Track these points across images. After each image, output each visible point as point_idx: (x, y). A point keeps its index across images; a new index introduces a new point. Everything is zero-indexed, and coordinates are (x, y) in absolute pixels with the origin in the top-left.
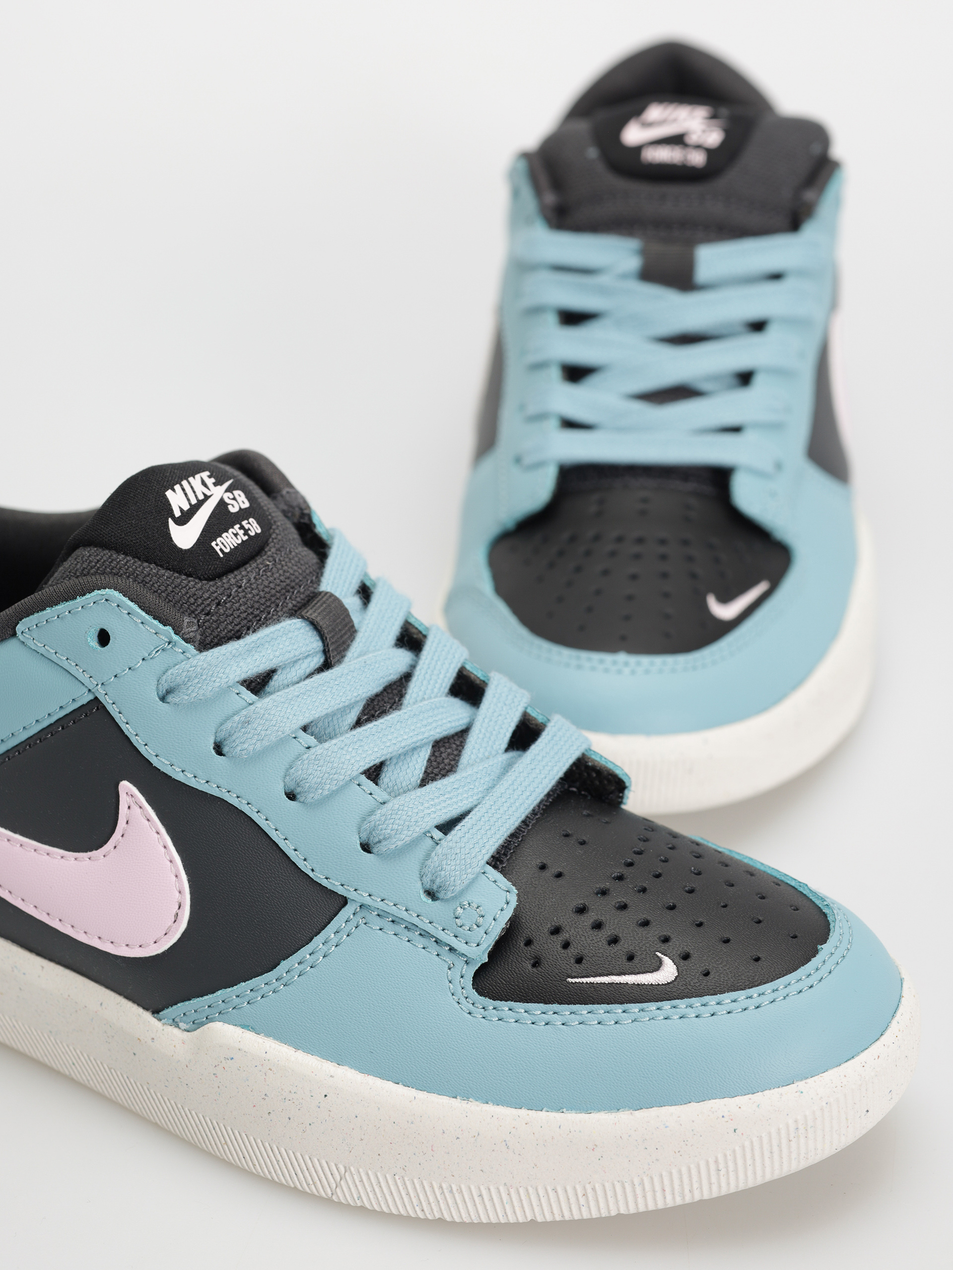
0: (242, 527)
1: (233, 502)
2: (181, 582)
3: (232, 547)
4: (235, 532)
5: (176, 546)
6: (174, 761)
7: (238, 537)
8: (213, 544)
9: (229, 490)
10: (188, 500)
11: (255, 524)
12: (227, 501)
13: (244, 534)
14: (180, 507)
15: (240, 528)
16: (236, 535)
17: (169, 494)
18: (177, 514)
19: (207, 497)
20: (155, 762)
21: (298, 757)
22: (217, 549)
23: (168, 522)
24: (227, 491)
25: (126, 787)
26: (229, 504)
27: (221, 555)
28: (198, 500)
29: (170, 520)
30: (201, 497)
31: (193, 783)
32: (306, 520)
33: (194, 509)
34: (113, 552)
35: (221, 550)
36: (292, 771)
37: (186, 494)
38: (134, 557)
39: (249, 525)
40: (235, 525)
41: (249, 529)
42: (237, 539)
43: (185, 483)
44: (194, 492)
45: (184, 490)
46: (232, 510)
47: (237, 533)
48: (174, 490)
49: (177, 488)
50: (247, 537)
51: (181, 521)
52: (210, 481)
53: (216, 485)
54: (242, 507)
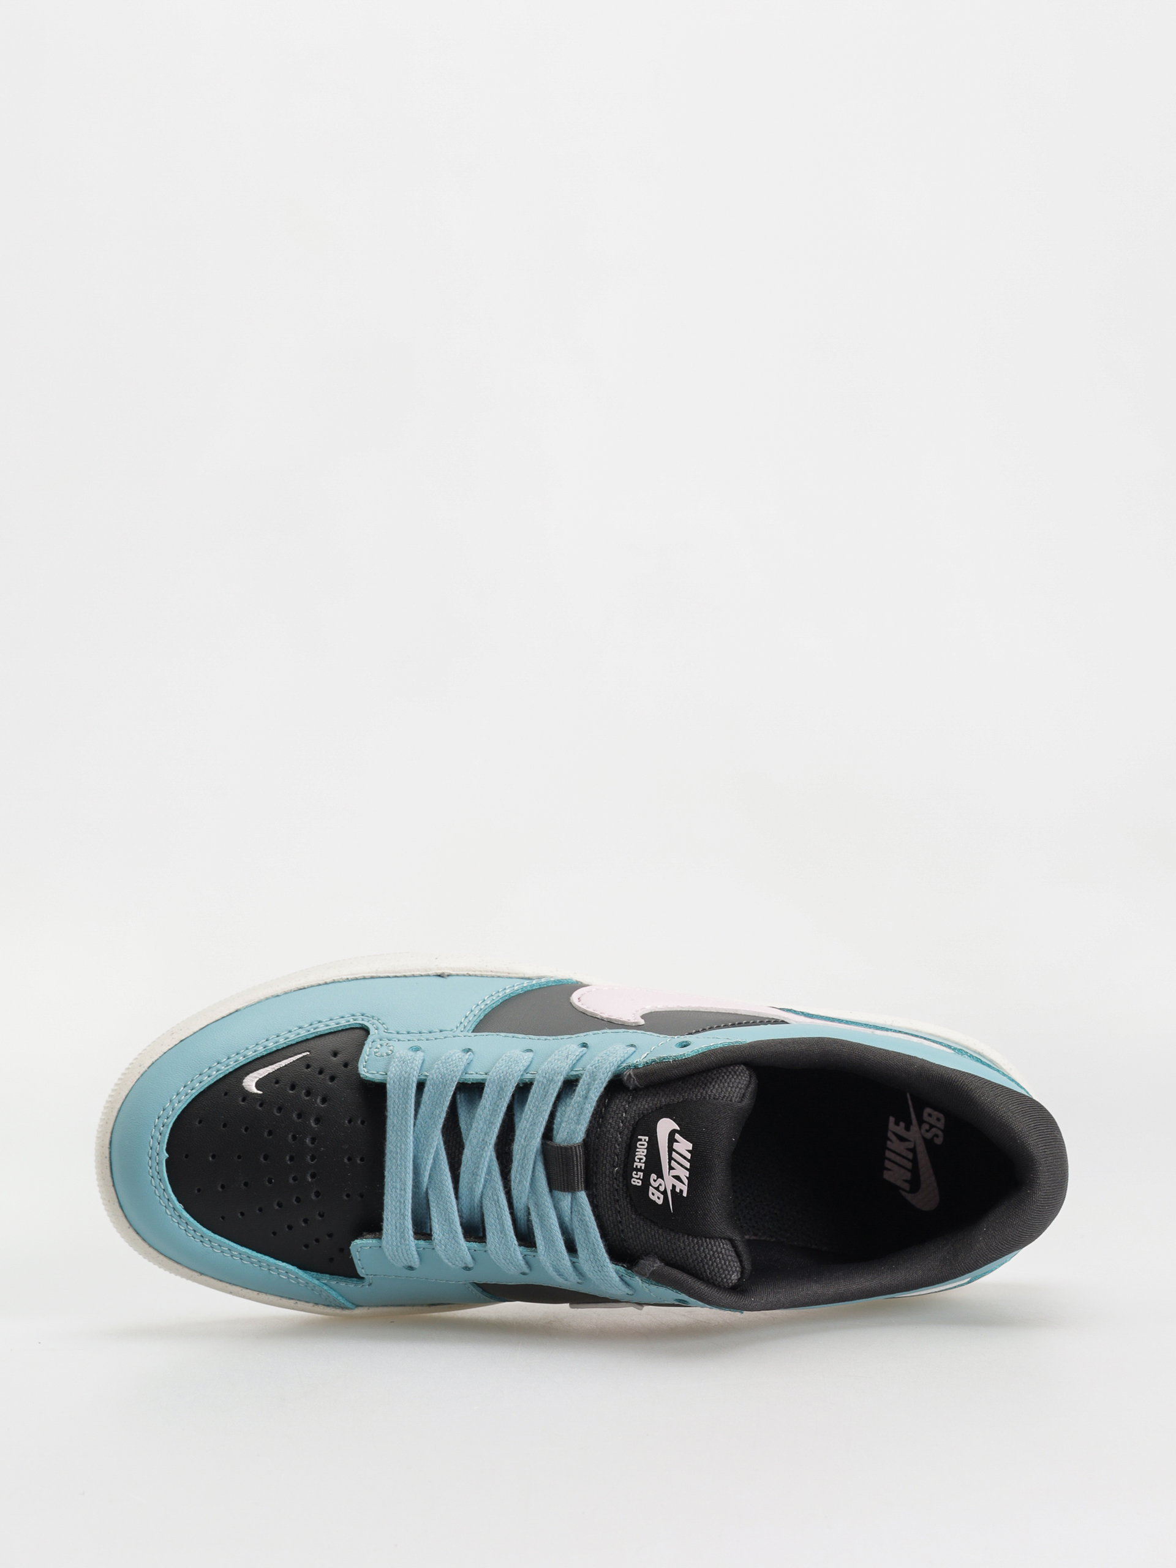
0: (640, 1170)
1: (656, 1185)
3: (637, 1150)
4: (642, 1161)
7: (638, 1161)
8: (647, 1138)
9: (665, 1192)
10: (678, 1153)
11: (636, 1182)
12: (659, 1181)
13: (637, 1166)
14: (679, 1143)
15: (641, 1167)
17: (690, 1147)
18: (677, 1136)
19: (671, 1168)
22: (643, 1138)
23: (679, 1126)
24: (666, 1189)
26: (657, 1179)
27: (639, 1137)
28: (673, 1159)
29: (679, 1129)
30: (673, 1164)
35: (641, 1140)
37: (682, 1156)
40: (645, 1168)
41: (637, 1174)
42: (638, 1159)
43: (688, 1165)
44: (679, 1163)
45: (685, 1158)
46: (653, 1176)
47: (640, 1162)
48: (689, 1151)
49: (689, 1156)
50: (635, 1167)
51: (672, 1134)
52: (679, 1186)
53: (674, 1187)
54: (651, 1188)
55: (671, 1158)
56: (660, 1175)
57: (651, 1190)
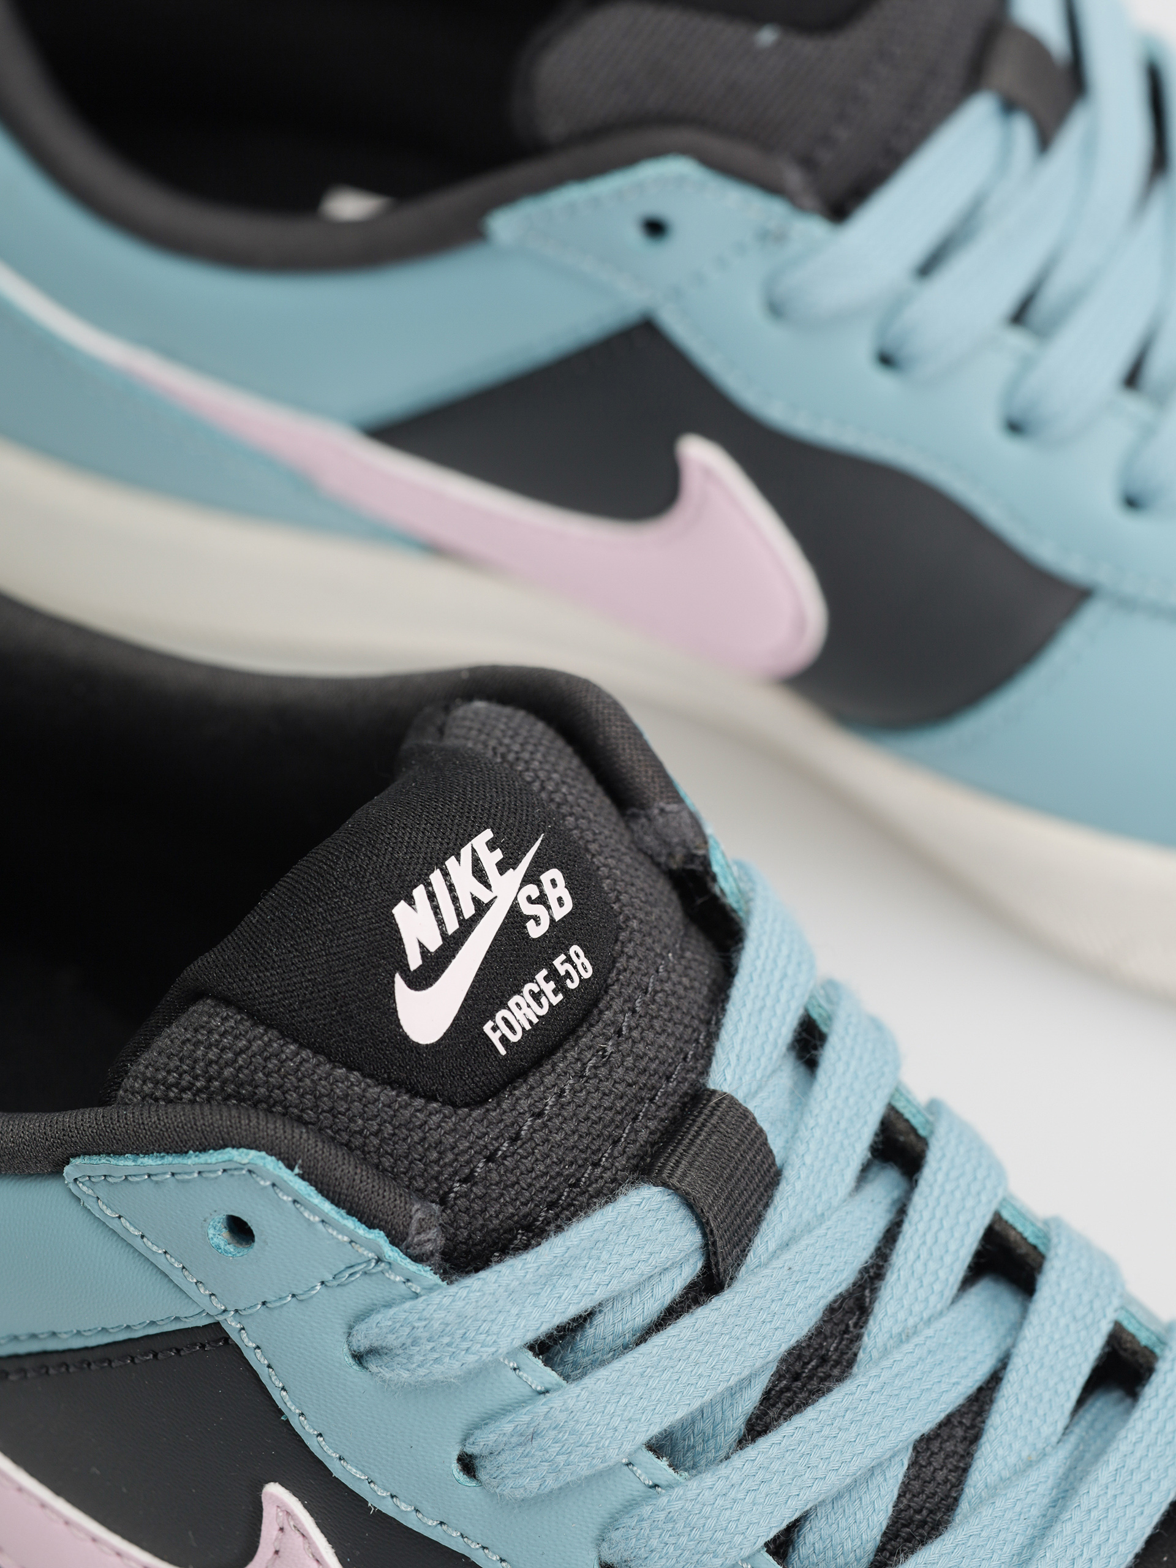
0: (553, 975)
1: (539, 910)
2: (413, 1115)
3: (528, 1027)
4: (536, 990)
5: (406, 1037)
6: (375, 1476)
7: (543, 1000)
8: (487, 1028)
9: (532, 877)
10: (441, 923)
11: (582, 961)
12: (527, 909)
13: (555, 992)
14: (420, 943)
15: (547, 979)
16: (537, 996)
17: (400, 910)
18: (415, 961)
19: (482, 909)
20: (337, 1469)
21: (630, 1506)
22: (495, 1038)
23: (393, 982)
24: (525, 882)
25: (275, 1493)
26: (529, 918)
27: (503, 1051)
28: (462, 921)
29: (398, 977)
30: (469, 911)
31: (412, 1522)
32: (696, 866)
33: (452, 944)
34: (273, 1034)
35: (504, 1039)
36: (615, 1535)
37: (436, 910)
38: (316, 1052)
39: (568, 966)
40: (538, 971)
41: (568, 974)
42: (540, 1005)
43: (436, 877)
44: (455, 899)
45: (432, 896)
46: (535, 931)
47: (541, 992)
48: (411, 902)
49: (419, 893)
50: (560, 997)
51: (422, 980)
52: (490, 859)
53: (502, 867)
54: (557, 918)
55: (467, 927)
56: (515, 919)
57: (559, 913)
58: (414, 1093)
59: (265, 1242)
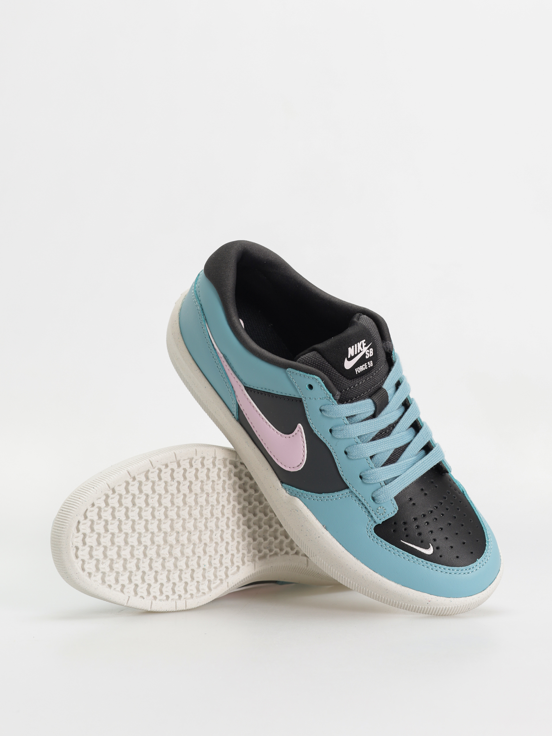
0: (367, 364)
1: (368, 354)
2: (341, 379)
5: (344, 367)
6: (316, 428)
7: (365, 368)
8: (356, 369)
9: (369, 349)
10: (354, 352)
11: (372, 363)
12: (367, 354)
13: (367, 367)
14: (351, 355)
15: (366, 365)
16: (364, 367)
17: (349, 348)
18: (349, 357)
19: (361, 352)
20: (311, 425)
21: (353, 445)
22: (356, 371)
23: (345, 359)
25: (300, 425)
26: (366, 355)
27: (357, 373)
28: (357, 353)
29: (346, 358)
30: (359, 352)
31: (319, 436)
32: (390, 352)
33: (355, 356)
34: (325, 360)
35: (357, 372)
36: (349, 448)
37: (354, 350)
38: (331, 365)
39: (370, 364)
40: (365, 363)
41: (369, 365)
42: (364, 368)
44: (357, 349)
45: (354, 348)
46: (367, 357)
47: (365, 366)
48: (351, 348)
49: (353, 347)
50: (367, 368)
51: (349, 360)
52: (364, 344)
53: (365, 346)
54: (370, 356)
55: (358, 354)
57: (371, 355)
58: (342, 375)
59: (314, 390)
